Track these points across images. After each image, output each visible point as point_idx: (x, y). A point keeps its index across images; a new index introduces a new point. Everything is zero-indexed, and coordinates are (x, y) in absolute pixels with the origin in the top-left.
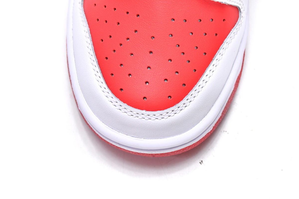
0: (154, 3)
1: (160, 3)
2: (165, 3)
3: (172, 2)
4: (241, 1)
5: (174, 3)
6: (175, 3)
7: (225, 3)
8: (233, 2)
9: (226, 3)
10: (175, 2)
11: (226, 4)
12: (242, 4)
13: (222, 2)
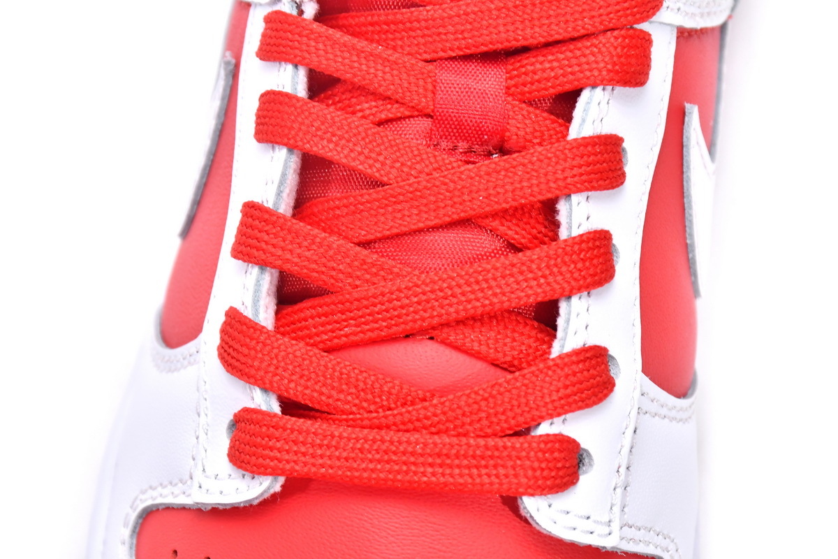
0: (372, 553)
1: (394, 551)
2: (409, 552)
3: (434, 549)
4: (669, 538)
5: (440, 551)
6: (445, 552)
7: (612, 548)
8: (641, 543)
9: (617, 548)
10: (444, 548)
11: (618, 551)
12: (672, 547)
13: (604, 547)
